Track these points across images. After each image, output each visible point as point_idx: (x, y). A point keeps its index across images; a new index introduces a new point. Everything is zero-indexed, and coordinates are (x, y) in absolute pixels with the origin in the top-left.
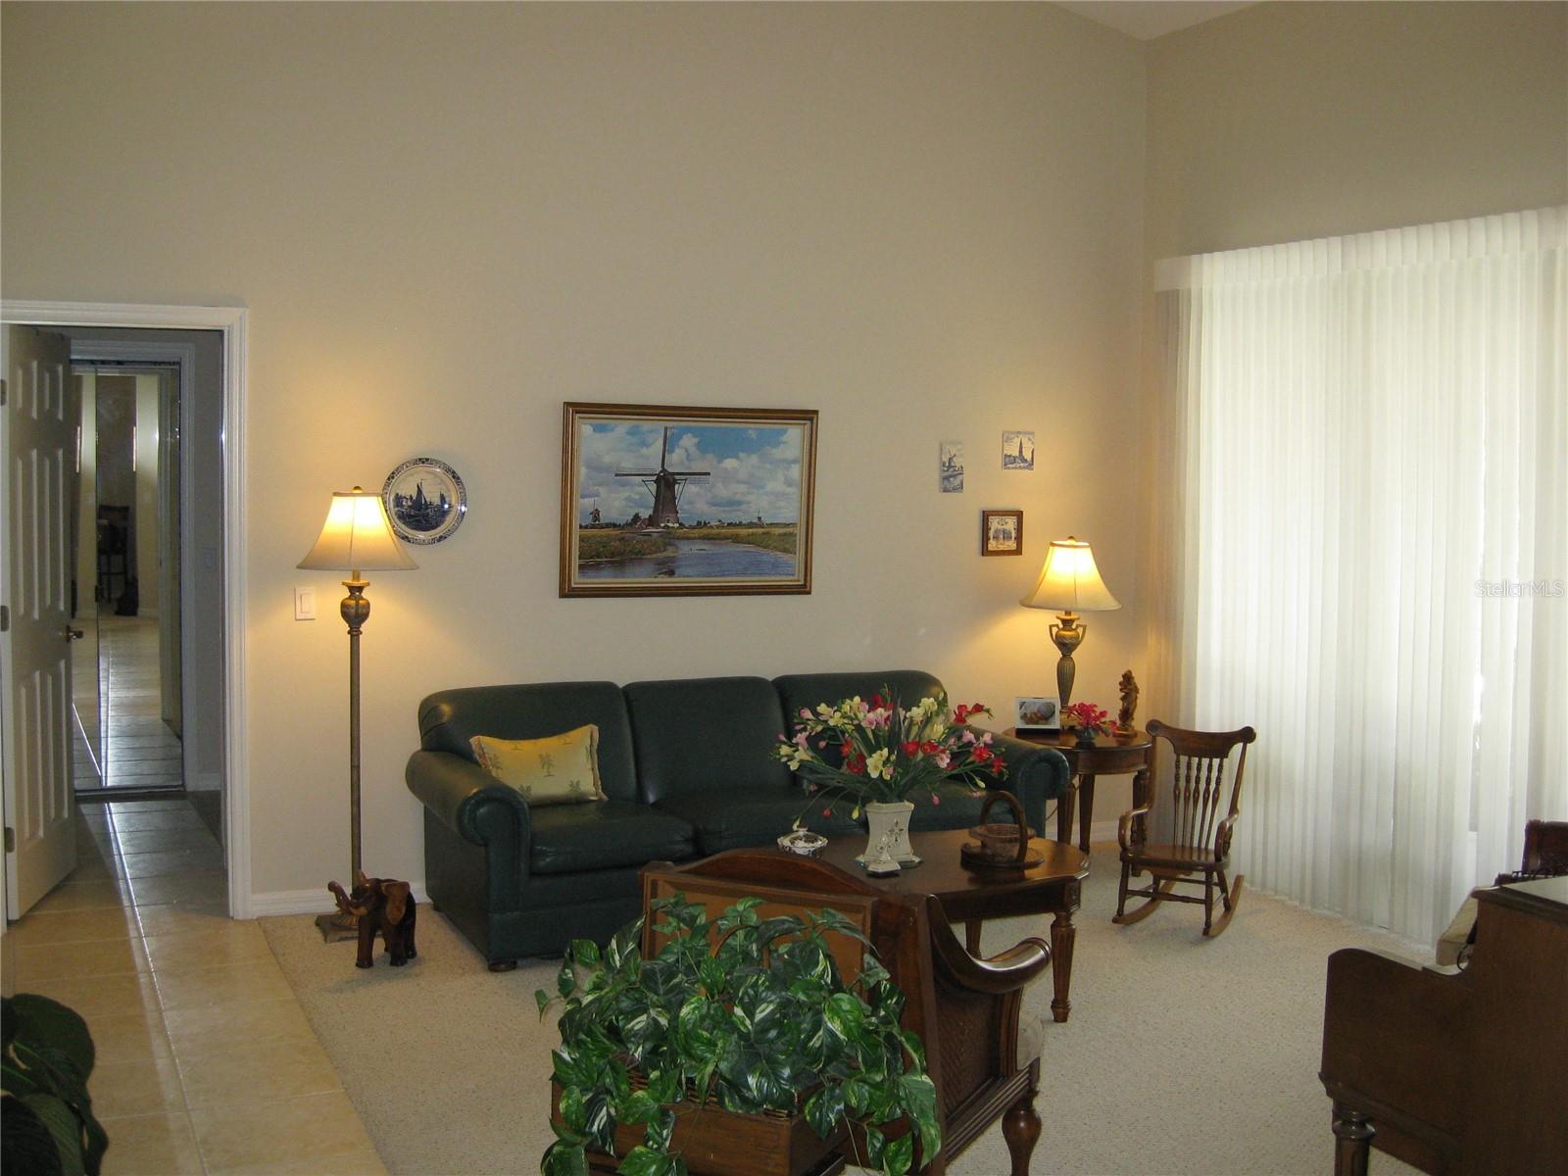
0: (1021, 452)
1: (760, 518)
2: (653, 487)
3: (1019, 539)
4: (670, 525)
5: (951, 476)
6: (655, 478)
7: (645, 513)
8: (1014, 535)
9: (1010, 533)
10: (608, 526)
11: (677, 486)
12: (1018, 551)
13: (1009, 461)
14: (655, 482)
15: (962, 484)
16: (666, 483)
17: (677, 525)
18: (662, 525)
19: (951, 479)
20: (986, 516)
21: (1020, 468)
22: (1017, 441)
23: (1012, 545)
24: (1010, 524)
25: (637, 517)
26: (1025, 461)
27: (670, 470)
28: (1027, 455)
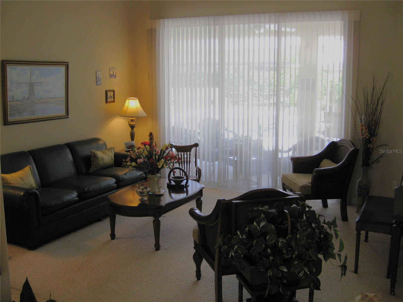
0: (113, 73)
1: (56, 96)
2: (28, 87)
3: (114, 98)
4: (33, 99)
5: (99, 81)
6: (28, 84)
7: (27, 96)
8: (113, 97)
9: (112, 96)
10: (17, 101)
11: (34, 87)
12: (114, 101)
13: (111, 76)
14: (29, 86)
15: (101, 83)
16: (31, 86)
17: (35, 99)
18: (31, 99)
19: (99, 82)
20: (106, 92)
21: (113, 78)
22: (112, 70)
23: (112, 100)
24: (112, 93)
25: (24, 97)
26: (114, 76)
27: (33, 82)
28: (115, 75)
